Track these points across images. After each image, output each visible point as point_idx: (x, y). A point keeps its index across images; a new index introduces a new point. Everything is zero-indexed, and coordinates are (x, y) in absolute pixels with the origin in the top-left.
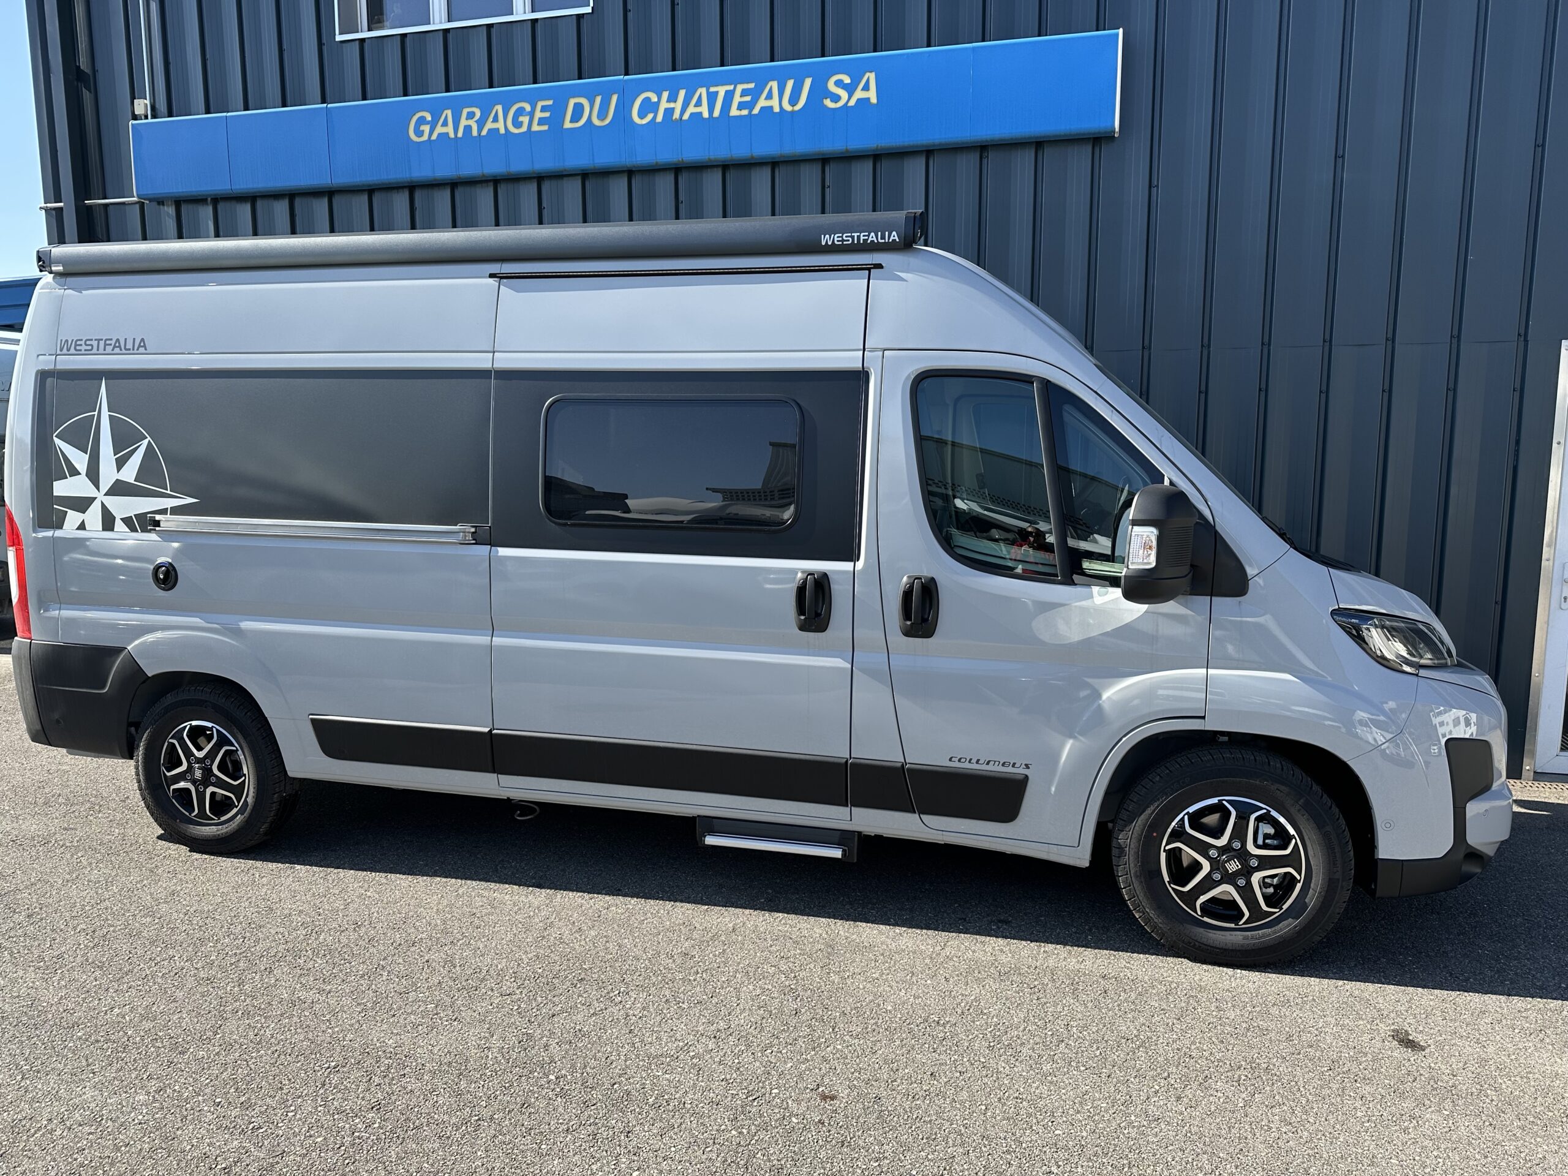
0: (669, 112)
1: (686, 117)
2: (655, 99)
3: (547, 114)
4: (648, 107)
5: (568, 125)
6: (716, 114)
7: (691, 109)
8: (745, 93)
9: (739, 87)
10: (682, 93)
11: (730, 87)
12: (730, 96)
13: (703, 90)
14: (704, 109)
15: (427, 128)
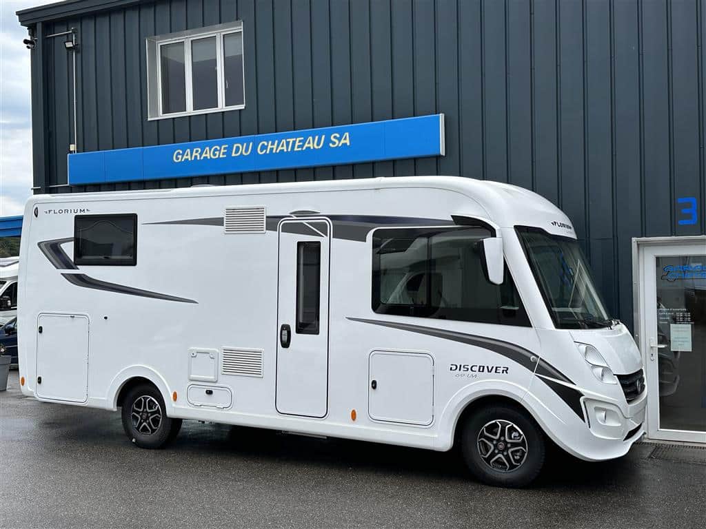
0: (272, 149)
1: (278, 151)
2: (266, 144)
3: (226, 151)
4: (264, 147)
5: (233, 155)
6: (289, 150)
8: (300, 141)
9: (298, 139)
10: (276, 142)
11: (294, 139)
12: (294, 143)
13: (284, 141)
14: (285, 148)
15: (180, 157)
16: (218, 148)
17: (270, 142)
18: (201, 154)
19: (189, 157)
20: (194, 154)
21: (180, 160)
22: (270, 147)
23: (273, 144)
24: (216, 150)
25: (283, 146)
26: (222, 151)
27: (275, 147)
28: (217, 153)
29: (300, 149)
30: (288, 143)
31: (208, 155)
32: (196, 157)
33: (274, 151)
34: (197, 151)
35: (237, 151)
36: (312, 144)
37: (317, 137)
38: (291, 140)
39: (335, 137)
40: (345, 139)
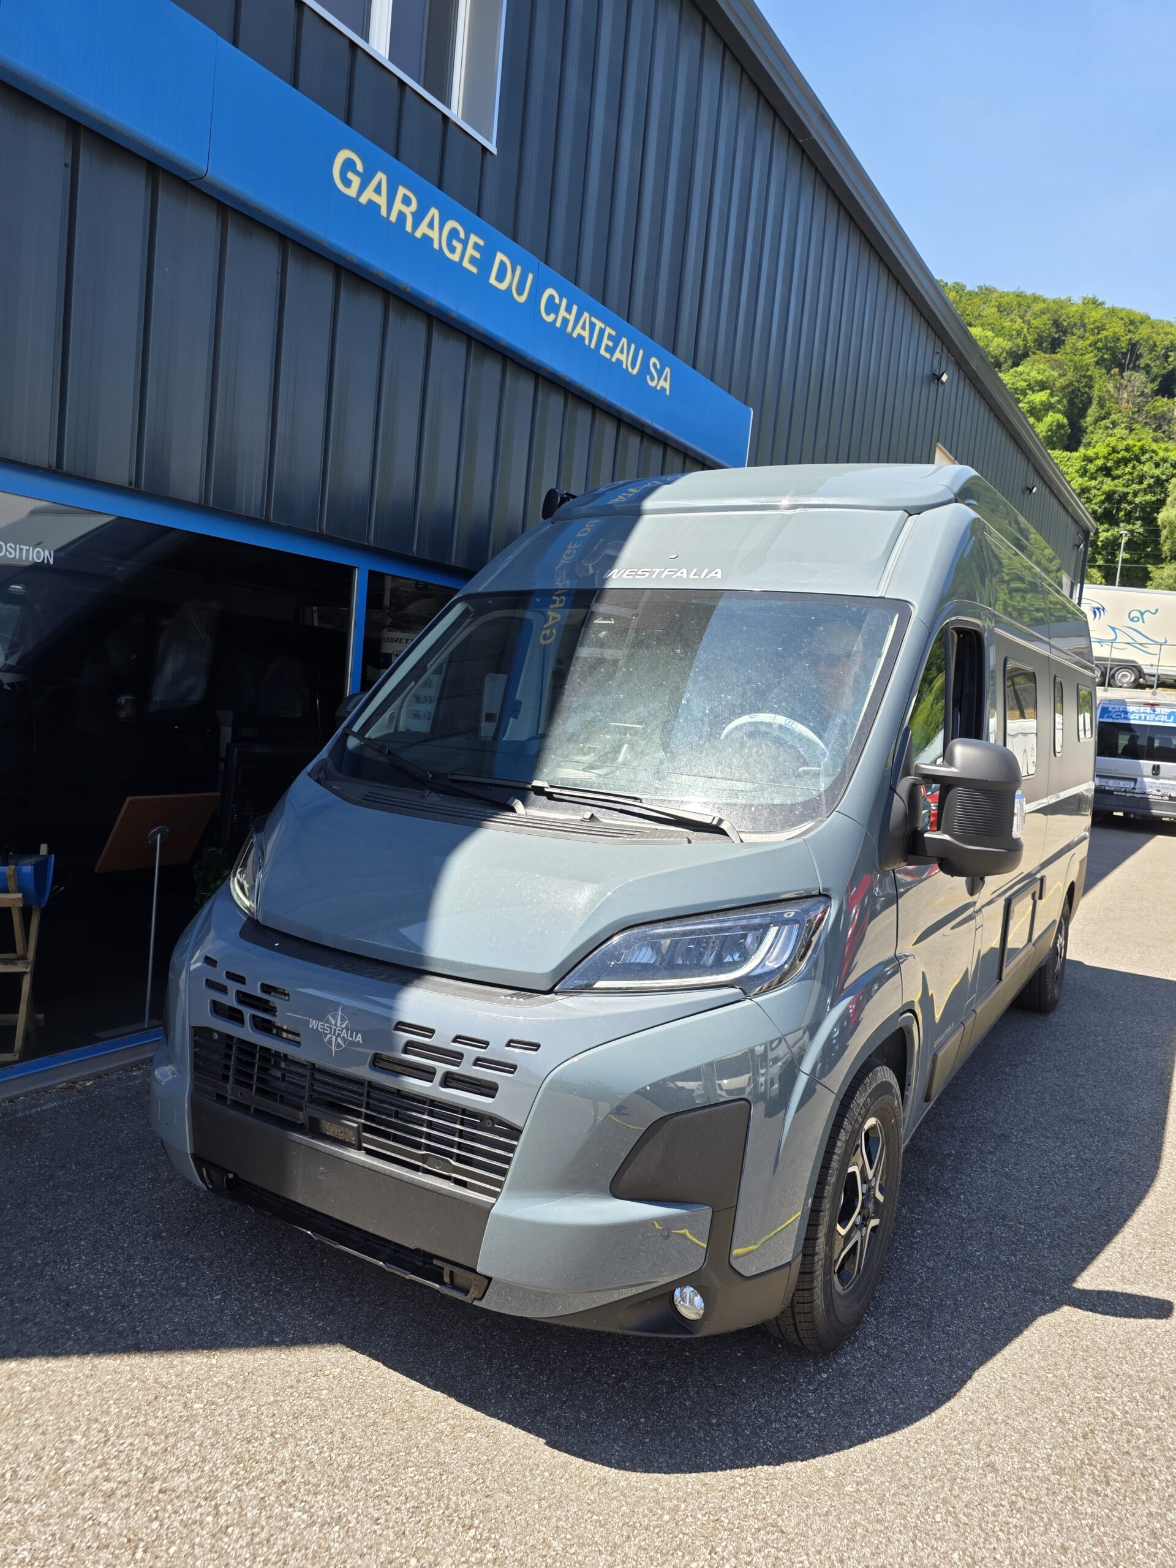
0: (565, 321)
1: (575, 335)
2: (557, 301)
3: (477, 255)
4: (552, 307)
5: (492, 280)
6: (593, 346)
7: (578, 330)
8: (610, 336)
9: (608, 330)
10: (575, 308)
11: (603, 326)
12: (602, 331)
13: (586, 315)
14: (586, 334)
15: (356, 181)
16: (462, 235)
17: (565, 301)
18: (418, 218)
19: (382, 200)
20: (398, 205)
21: (352, 192)
22: (562, 313)
23: (569, 310)
24: (453, 233)
25: (583, 328)
26: (470, 251)
27: (572, 318)
28: (459, 246)
29: (608, 356)
30: (593, 326)
31: (434, 234)
32: (402, 216)
33: (569, 329)
34: (406, 201)
35: (501, 277)
36: (623, 355)
37: (633, 346)
38: (599, 325)
39: (655, 365)
40: (665, 380)
